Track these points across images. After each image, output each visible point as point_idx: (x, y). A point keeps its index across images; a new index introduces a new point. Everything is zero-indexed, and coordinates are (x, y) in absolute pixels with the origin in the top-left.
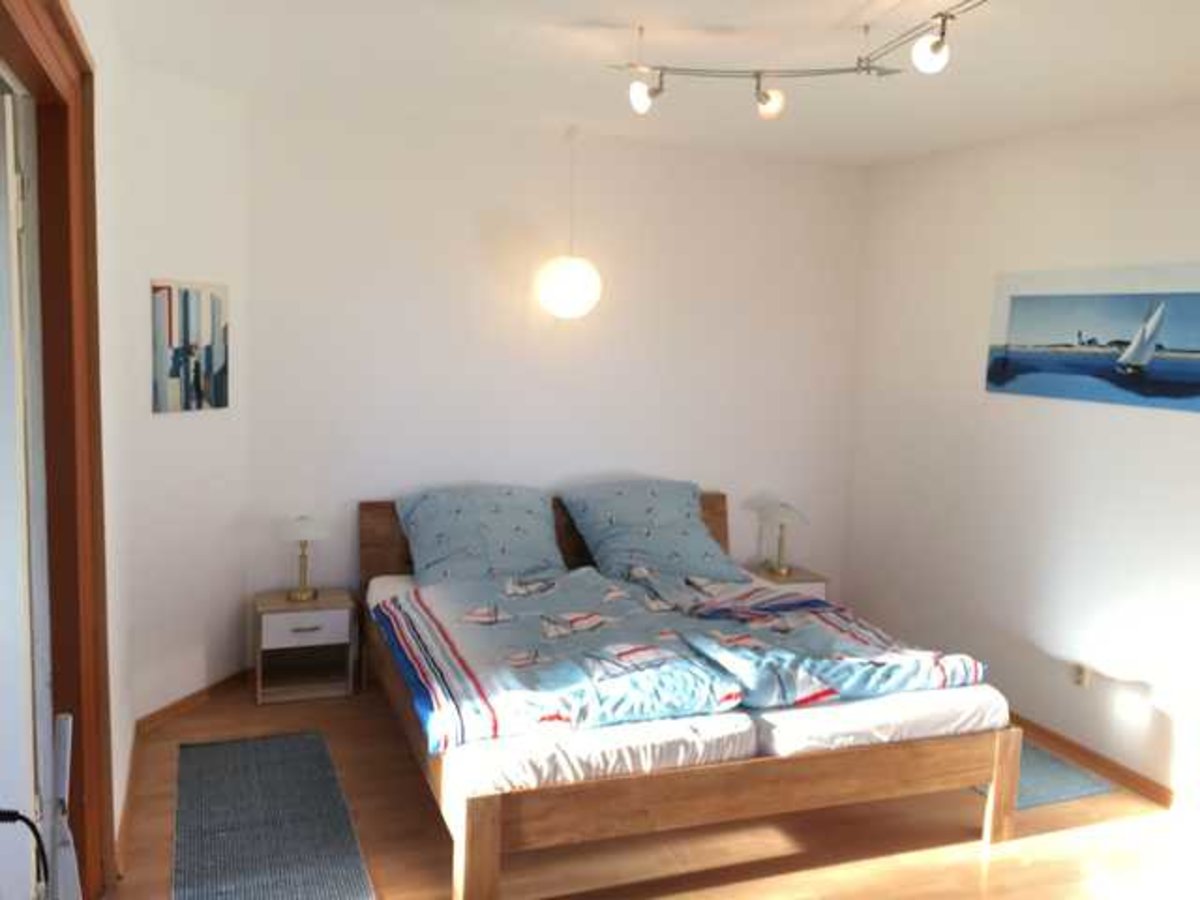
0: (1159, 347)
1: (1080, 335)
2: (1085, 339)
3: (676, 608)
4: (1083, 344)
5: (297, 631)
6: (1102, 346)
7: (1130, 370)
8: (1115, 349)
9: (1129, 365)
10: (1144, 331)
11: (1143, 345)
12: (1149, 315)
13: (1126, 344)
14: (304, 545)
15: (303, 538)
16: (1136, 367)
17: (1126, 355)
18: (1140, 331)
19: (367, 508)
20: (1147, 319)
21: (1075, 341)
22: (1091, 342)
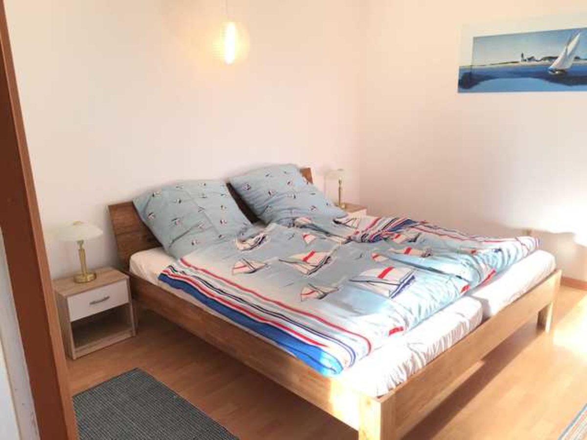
0: (577, 58)
1: (522, 55)
2: (525, 58)
3: (349, 240)
4: (525, 60)
5: (93, 303)
6: (537, 61)
7: (557, 72)
8: (547, 61)
9: (556, 70)
10: (567, 50)
11: (566, 58)
12: (570, 41)
13: (556, 58)
14: (81, 243)
15: (80, 239)
16: (562, 71)
17: (555, 65)
18: (564, 51)
19: (114, 209)
20: (568, 44)
21: (520, 59)
22: (530, 59)
